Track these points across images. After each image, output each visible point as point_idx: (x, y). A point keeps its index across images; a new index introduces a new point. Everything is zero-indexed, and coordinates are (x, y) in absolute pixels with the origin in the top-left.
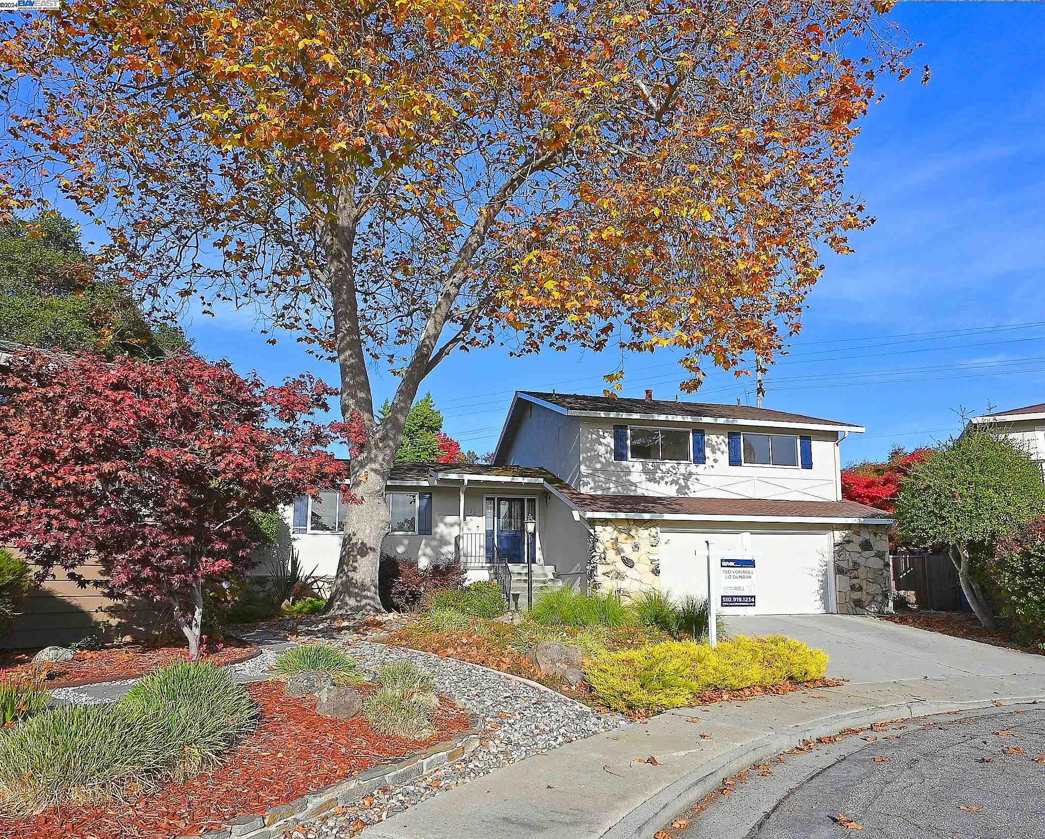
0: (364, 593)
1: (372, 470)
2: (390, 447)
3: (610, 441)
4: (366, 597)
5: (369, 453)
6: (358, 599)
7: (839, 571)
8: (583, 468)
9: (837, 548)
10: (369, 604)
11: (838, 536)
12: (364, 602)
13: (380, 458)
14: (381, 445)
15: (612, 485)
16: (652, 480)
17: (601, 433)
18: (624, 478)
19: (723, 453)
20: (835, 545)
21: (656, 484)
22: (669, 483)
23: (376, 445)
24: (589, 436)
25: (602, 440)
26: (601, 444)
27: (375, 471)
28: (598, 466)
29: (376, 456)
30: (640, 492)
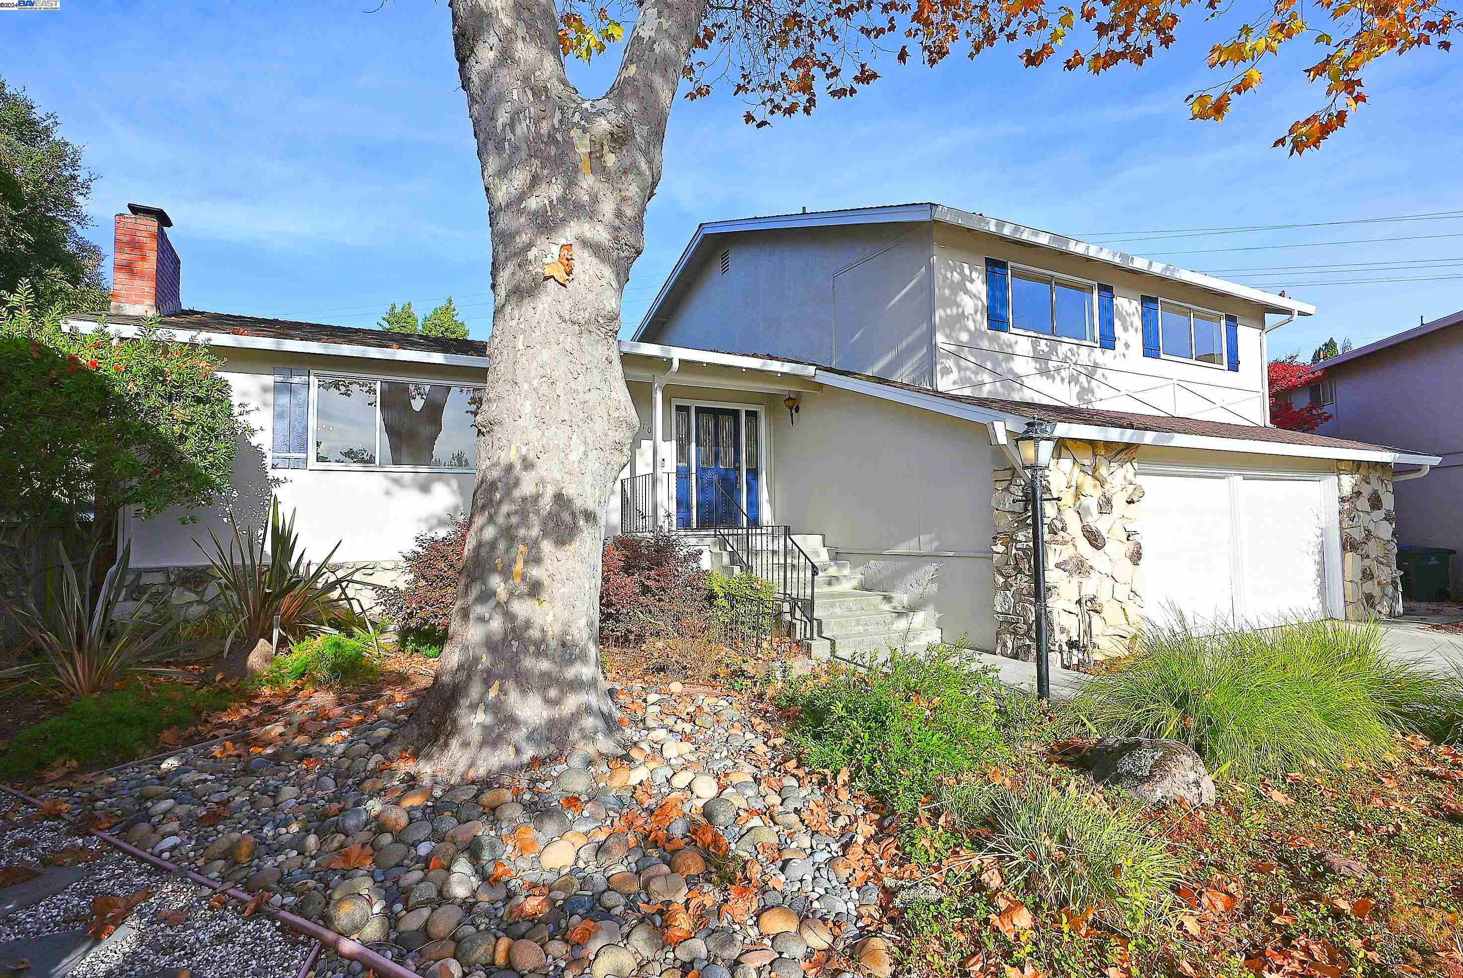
0: (570, 673)
1: (585, 243)
2: (640, 173)
3: (979, 286)
4: (576, 685)
5: (571, 183)
6: (553, 693)
7: (1348, 545)
8: (940, 338)
9: (1347, 506)
10: (588, 710)
11: (1348, 482)
12: (572, 702)
13: (607, 208)
14: (611, 160)
15: (986, 377)
16: (1044, 372)
17: (967, 272)
18: (1004, 364)
19: (1136, 330)
20: (1342, 500)
21: (1050, 380)
22: (1067, 381)
23: (595, 156)
24: (949, 275)
25: (968, 284)
26: (967, 292)
27: (596, 249)
28: (964, 337)
29: (595, 199)
30: (1028, 396)
